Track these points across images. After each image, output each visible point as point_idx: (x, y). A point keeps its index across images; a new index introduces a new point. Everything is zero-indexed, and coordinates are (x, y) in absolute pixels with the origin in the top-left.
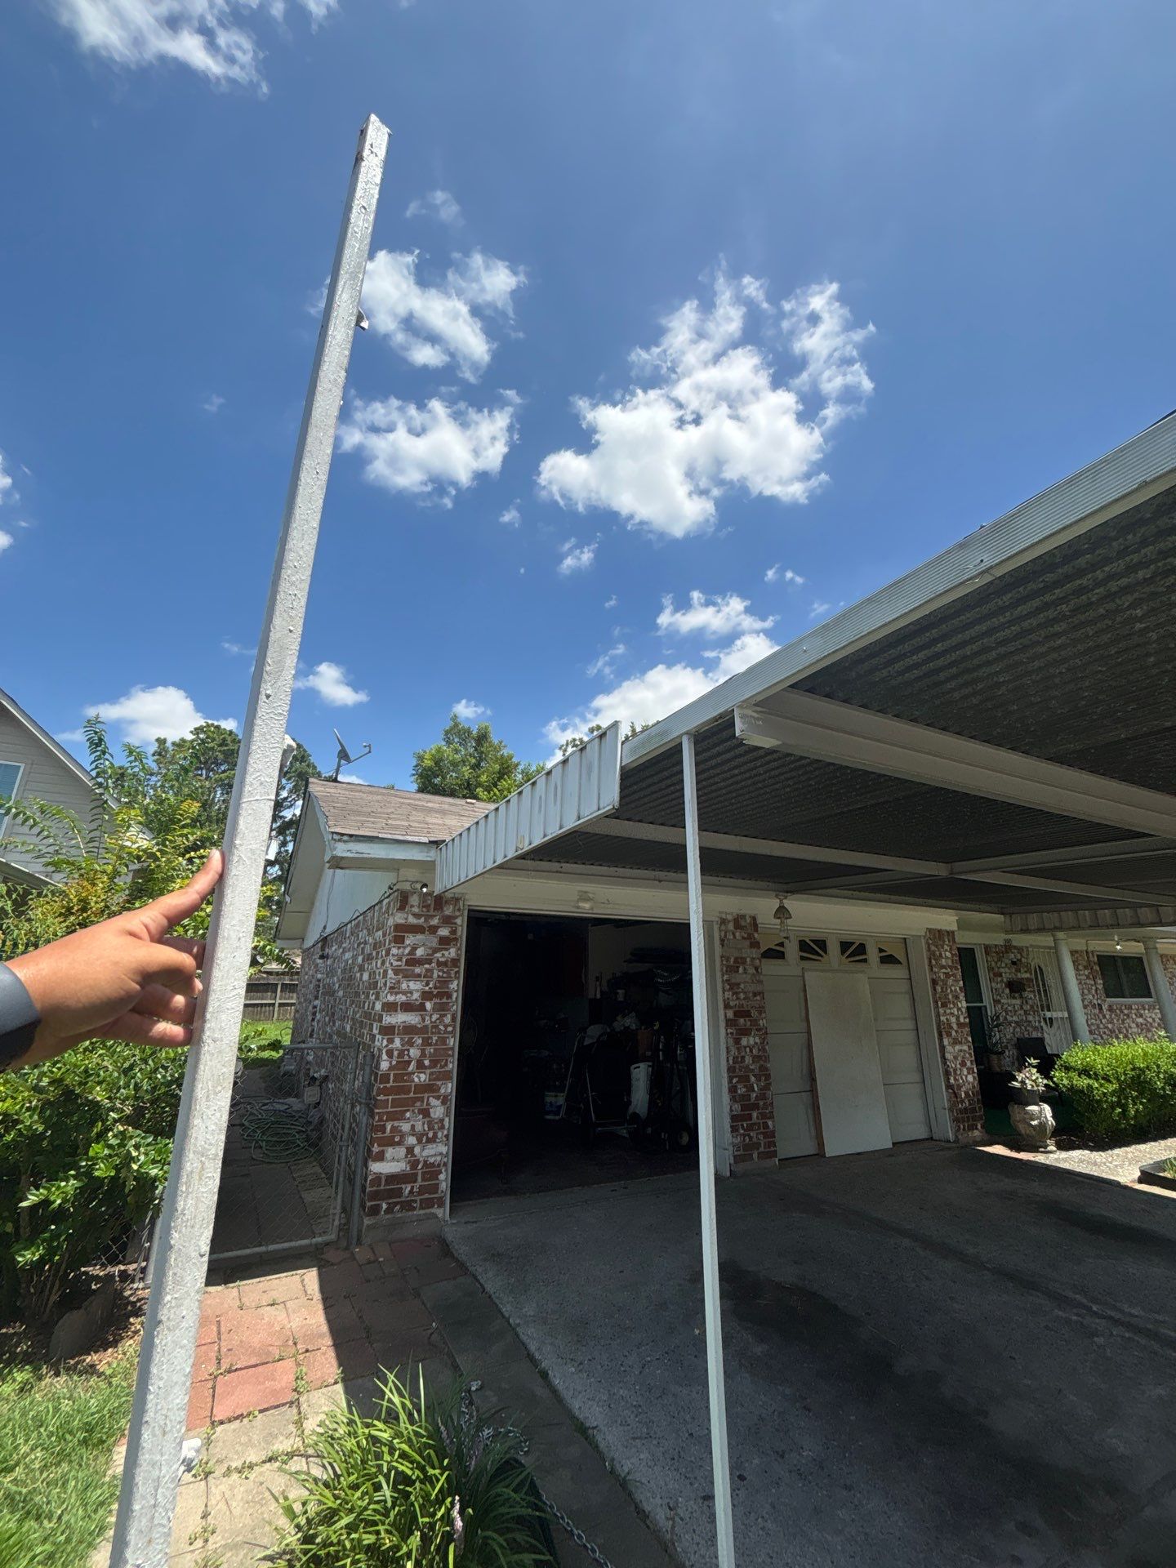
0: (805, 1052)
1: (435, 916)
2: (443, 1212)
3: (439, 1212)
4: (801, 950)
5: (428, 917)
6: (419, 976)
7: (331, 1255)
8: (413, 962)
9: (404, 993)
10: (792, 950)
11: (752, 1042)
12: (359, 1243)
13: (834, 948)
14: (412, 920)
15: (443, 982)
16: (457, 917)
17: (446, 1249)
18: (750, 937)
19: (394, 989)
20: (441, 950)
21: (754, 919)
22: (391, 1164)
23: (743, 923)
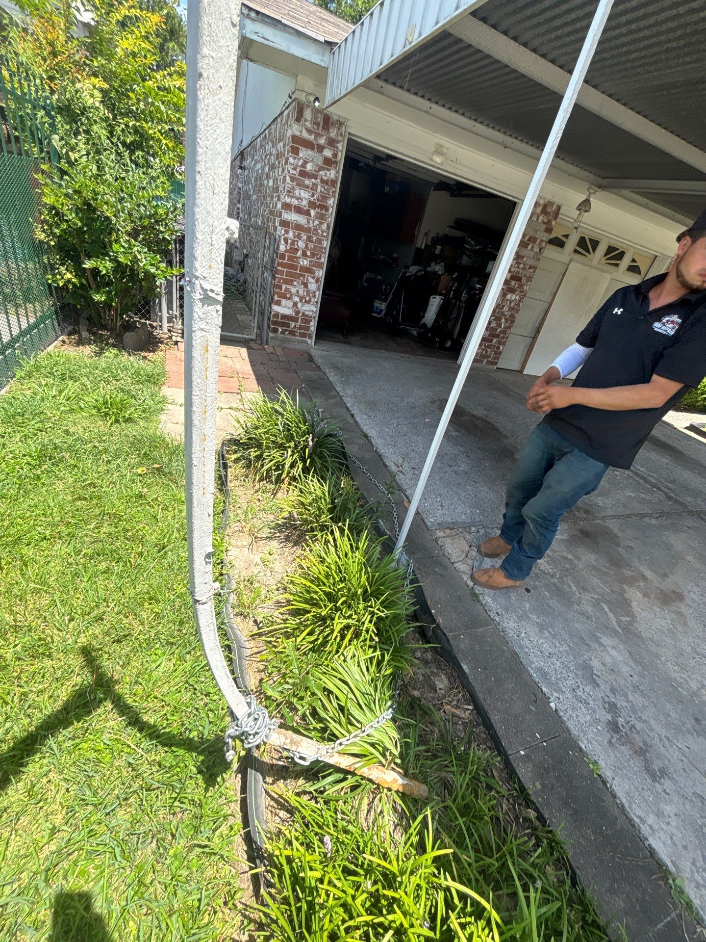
0: (542, 314)
1: (323, 136)
2: (311, 342)
3: (309, 341)
4: (579, 245)
5: (318, 135)
6: (307, 187)
7: (253, 345)
8: (304, 174)
9: (297, 198)
10: (572, 243)
11: (513, 298)
12: (267, 343)
13: (602, 249)
14: (305, 135)
15: (324, 198)
16: (338, 142)
17: (311, 359)
18: (549, 222)
19: (290, 193)
20: (324, 169)
21: (559, 208)
22: (284, 308)
23: (549, 210)
